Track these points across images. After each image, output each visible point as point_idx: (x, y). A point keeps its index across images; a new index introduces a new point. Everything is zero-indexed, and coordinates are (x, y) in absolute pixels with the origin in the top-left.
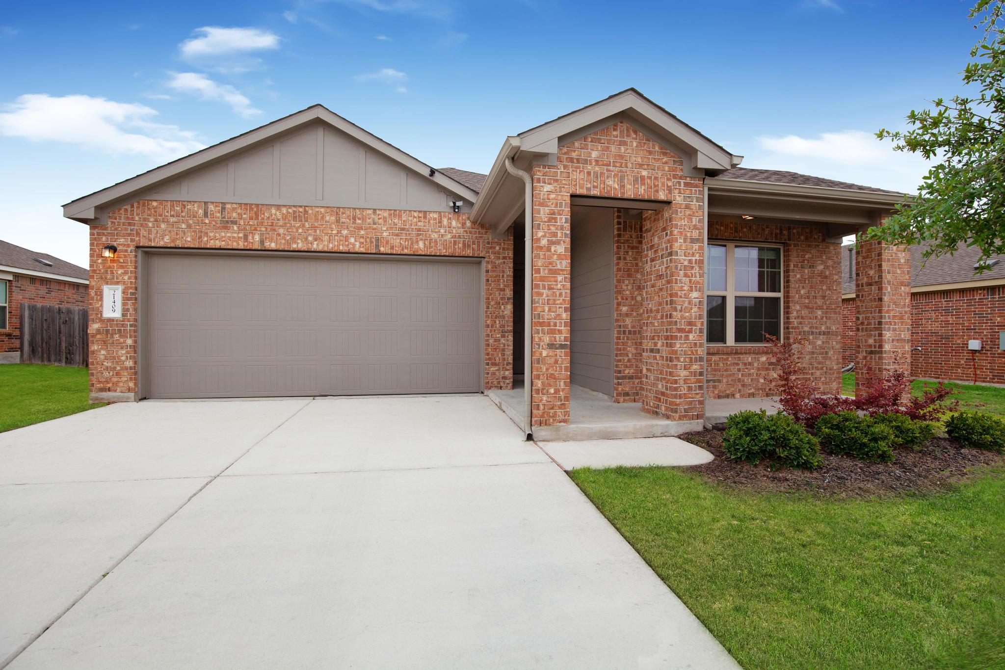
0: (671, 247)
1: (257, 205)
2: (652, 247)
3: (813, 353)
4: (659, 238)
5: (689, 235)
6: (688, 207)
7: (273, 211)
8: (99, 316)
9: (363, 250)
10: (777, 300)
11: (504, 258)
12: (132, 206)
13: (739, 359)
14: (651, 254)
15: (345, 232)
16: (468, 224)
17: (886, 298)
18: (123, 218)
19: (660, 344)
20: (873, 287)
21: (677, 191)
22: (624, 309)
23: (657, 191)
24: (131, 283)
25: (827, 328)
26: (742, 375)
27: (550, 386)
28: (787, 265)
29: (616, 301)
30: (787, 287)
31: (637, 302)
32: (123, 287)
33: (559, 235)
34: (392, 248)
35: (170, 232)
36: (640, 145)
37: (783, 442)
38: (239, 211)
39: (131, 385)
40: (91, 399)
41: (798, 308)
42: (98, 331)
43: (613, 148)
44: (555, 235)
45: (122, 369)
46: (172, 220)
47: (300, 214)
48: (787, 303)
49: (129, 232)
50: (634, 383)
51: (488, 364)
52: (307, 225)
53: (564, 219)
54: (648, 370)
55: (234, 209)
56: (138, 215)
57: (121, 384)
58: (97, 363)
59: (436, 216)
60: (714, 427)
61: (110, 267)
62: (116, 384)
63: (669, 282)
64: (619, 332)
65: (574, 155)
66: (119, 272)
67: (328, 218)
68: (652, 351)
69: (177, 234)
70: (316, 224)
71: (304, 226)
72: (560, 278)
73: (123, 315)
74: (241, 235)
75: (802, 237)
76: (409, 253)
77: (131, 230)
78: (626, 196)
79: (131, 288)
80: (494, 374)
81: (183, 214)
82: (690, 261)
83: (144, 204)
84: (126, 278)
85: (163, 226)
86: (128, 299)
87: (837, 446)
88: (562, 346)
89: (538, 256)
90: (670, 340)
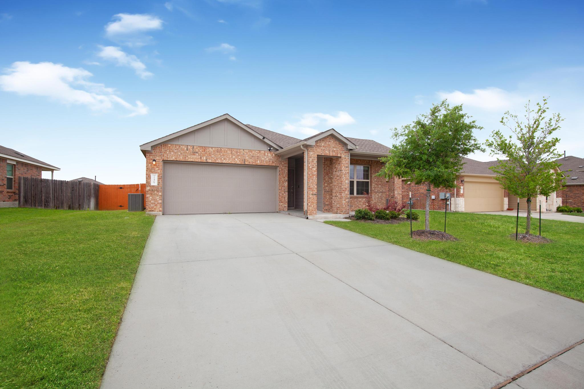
0: (341, 169)
1: (205, 147)
2: (336, 168)
3: (378, 198)
4: (338, 166)
5: (345, 165)
6: (345, 158)
7: (210, 149)
8: (149, 185)
9: (240, 163)
10: (368, 182)
11: (285, 167)
12: (161, 146)
13: (358, 200)
14: (335, 170)
15: (234, 157)
16: (274, 155)
17: (395, 182)
18: (158, 150)
19: (338, 194)
20: (392, 179)
21: (342, 154)
22: (326, 184)
23: (338, 154)
24: (161, 173)
25: (382, 191)
26: (359, 204)
27: (312, 205)
28: (371, 172)
29: (323, 182)
30: (371, 178)
31: (329, 182)
32: (158, 174)
33: (314, 165)
34: (249, 163)
35: (175, 155)
36: (334, 142)
37: (366, 214)
38: (199, 149)
39: (161, 209)
40: (147, 214)
41: (374, 184)
42: (149, 190)
43: (327, 143)
44: (313, 165)
45: (158, 203)
46: (175, 151)
47: (219, 150)
48: (371, 183)
49: (160, 155)
50: (328, 207)
51: (280, 202)
52: (221, 154)
53: (315, 161)
54: (334, 202)
55: (197, 148)
56: (163, 149)
57: (157, 209)
58: (149, 201)
59: (263, 152)
60: (352, 216)
61: (153, 167)
62: (155, 209)
63: (340, 178)
64: (325, 191)
65: (318, 145)
66: (157, 169)
67: (228, 152)
68: (335, 196)
69: (177, 156)
70: (224, 154)
71: (220, 154)
72: (314, 177)
73: (158, 184)
74: (199, 157)
75: (375, 164)
76: (255, 164)
77: (161, 154)
78: (330, 155)
79: (161, 175)
80: (282, 205)
81: (179, 149)
82: (346, 172)
83: (166, 145)
84: (159, 171)
85: (172, 153)
86: (160, 179)
87: (379, 217)
88: (315, 195)
89: (309, 171)
90: (341, 193)
